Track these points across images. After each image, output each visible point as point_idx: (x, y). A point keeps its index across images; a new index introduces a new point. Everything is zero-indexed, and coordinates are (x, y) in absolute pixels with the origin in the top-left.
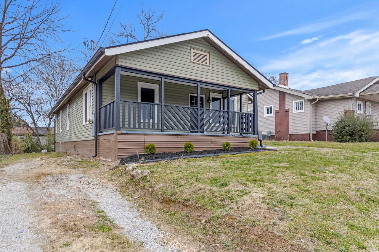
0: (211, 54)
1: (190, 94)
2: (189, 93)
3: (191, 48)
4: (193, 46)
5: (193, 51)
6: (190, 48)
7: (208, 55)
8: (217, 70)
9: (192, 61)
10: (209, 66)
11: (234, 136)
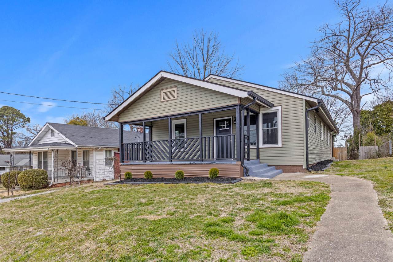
0: (178, 86)
2: (214, 119)
3: (161, 90)
4: (161, 88)
5: (162, 92)
7: (175, 89)
8: (183, 100)
9: (162, 100)
10: (177, 99)
11: (204, 164)
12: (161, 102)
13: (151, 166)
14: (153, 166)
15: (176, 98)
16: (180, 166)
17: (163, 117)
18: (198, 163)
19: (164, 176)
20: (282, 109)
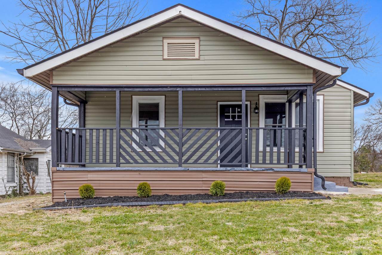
0: (202, 38)
1: (219, 103)
2: (218, 101)
3: (163, 38)
5: (166, 41)
6: (161, 39)
7: (196, 41)
9: (166, 57)
10: (199, 59)
11: (253, 170)
12: (164, 60)
13: (137, 173)
14: (142, 173)
15: (197, 57)
16: (204, 175)
17: (167, 87)
18: (241, 170)
19: (168, 191)
20: (324, 100)
